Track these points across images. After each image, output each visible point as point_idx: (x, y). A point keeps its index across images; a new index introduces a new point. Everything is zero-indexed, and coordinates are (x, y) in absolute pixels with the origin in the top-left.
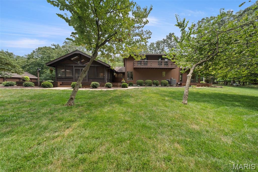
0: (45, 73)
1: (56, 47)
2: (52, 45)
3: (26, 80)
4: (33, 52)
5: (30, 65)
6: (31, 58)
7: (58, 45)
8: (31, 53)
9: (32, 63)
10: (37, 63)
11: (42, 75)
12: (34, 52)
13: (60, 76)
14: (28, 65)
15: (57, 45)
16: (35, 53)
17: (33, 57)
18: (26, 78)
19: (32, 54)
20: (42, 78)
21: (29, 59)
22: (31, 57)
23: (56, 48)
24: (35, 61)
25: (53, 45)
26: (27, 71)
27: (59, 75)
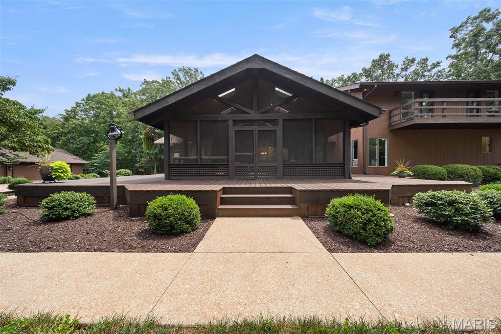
0: (103, 150)
1: (124, 94)
2: (116, 90)
3: (60, 176)
4: (75, 106)
5: (68, 133)
6: (71, 118)
7: (129, 90)
8: (72, 107)
9: (73, 128)
10: (85, 128)
11: (96, 155)
12: (78, 105)
13: (179, 160)
14: (66, 134)
15: (127, 89)
16: (80, 107)
17: (76, 114)
18: (56, 170)
19: (74, 110)
20: (96, 162)
21: (66, 119)
22: (72, 116)
23: (125, 96)
24: (79, 123)
25: (118, 89)
26: (62, 147)
27: (177, 155)
